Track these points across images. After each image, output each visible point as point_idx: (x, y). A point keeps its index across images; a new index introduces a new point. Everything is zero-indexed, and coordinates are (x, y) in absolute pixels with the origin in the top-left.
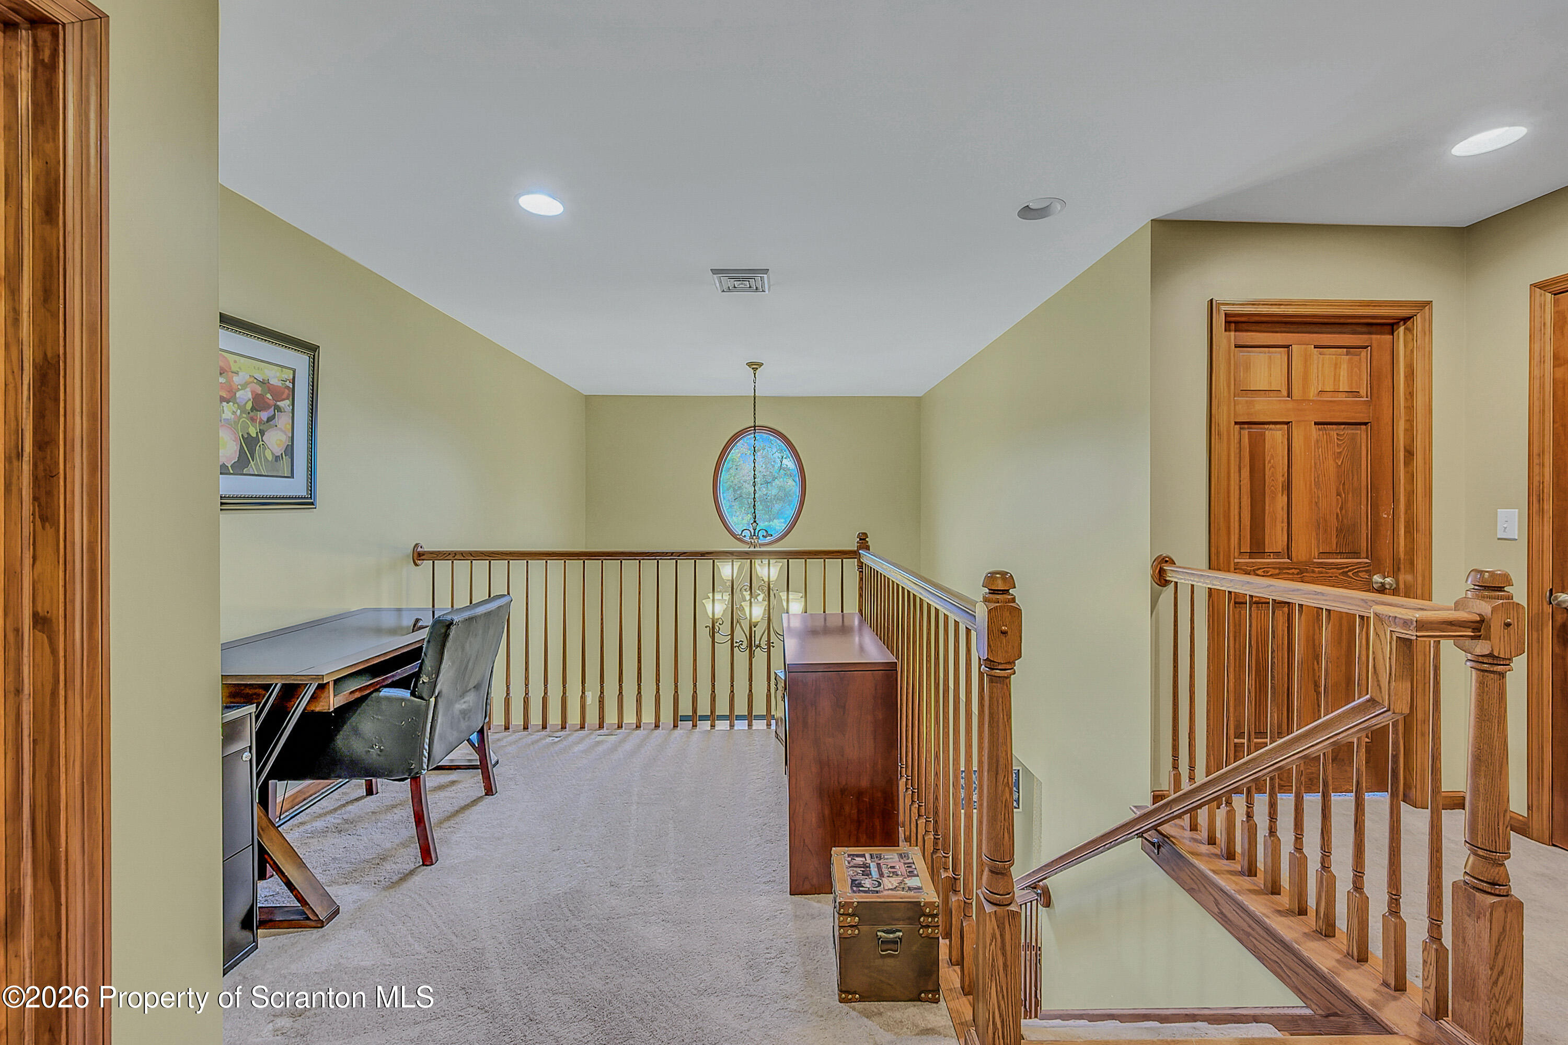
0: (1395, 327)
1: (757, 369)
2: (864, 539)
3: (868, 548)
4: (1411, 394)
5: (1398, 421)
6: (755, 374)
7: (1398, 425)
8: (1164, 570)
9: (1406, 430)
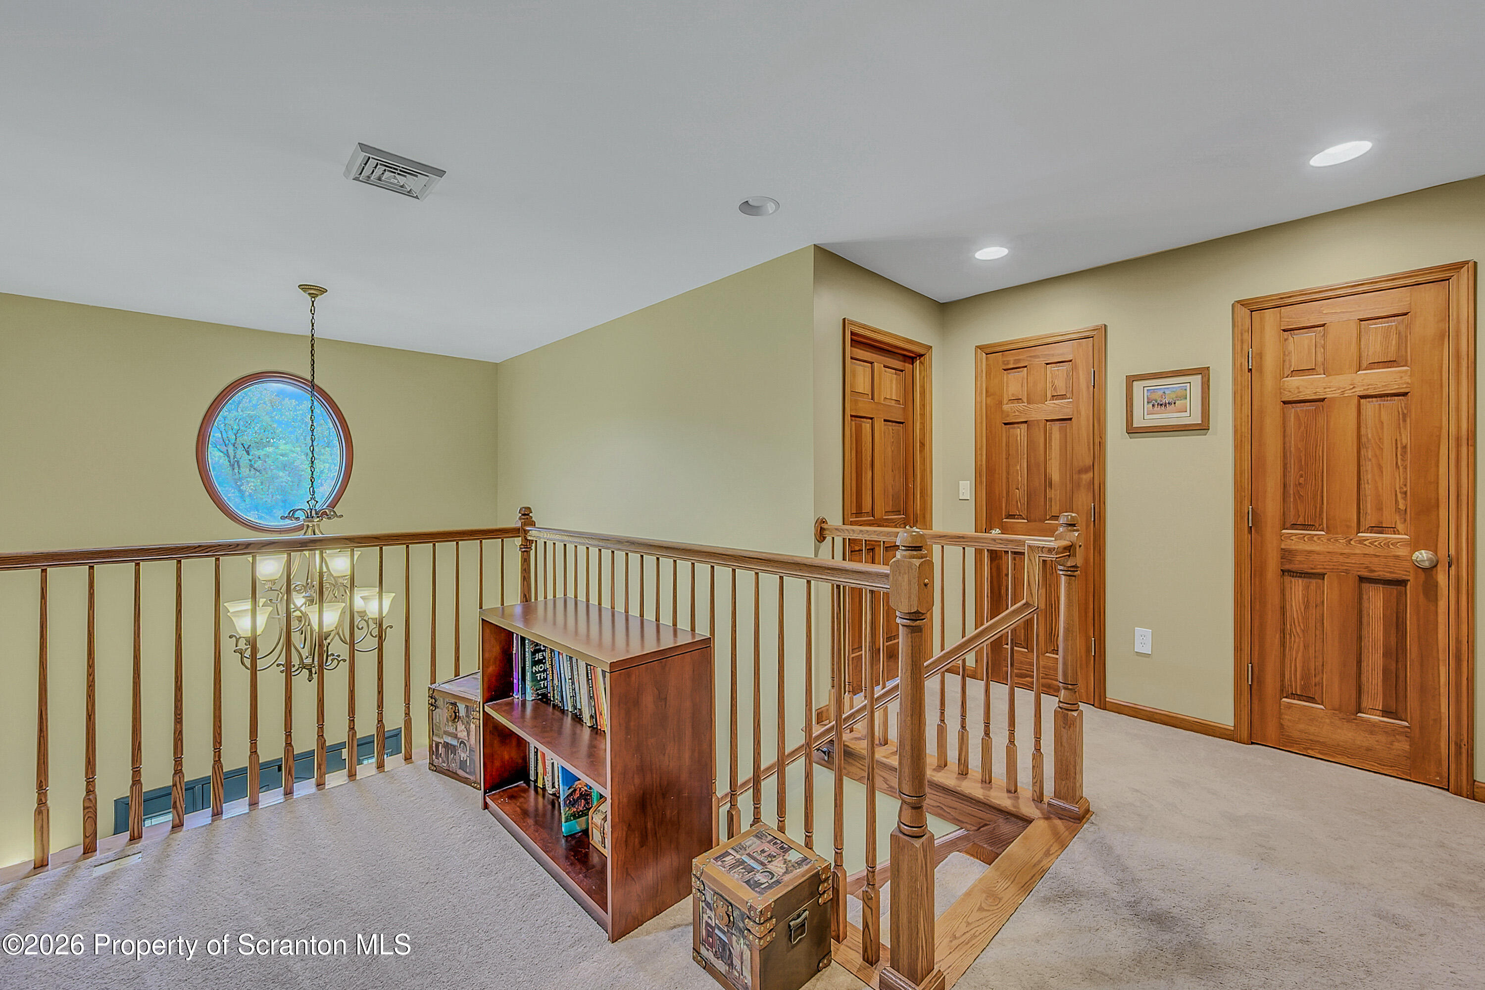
0: (915, 360)
1: (317, 295)
2: (528, 515)
3: (533, 524)
4: (924, 405)
5: (916, 422)
6: (313, 302)
7: (916, 424)
8: (824, 529)
9: (920, 429)
